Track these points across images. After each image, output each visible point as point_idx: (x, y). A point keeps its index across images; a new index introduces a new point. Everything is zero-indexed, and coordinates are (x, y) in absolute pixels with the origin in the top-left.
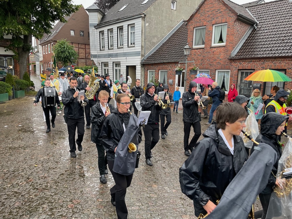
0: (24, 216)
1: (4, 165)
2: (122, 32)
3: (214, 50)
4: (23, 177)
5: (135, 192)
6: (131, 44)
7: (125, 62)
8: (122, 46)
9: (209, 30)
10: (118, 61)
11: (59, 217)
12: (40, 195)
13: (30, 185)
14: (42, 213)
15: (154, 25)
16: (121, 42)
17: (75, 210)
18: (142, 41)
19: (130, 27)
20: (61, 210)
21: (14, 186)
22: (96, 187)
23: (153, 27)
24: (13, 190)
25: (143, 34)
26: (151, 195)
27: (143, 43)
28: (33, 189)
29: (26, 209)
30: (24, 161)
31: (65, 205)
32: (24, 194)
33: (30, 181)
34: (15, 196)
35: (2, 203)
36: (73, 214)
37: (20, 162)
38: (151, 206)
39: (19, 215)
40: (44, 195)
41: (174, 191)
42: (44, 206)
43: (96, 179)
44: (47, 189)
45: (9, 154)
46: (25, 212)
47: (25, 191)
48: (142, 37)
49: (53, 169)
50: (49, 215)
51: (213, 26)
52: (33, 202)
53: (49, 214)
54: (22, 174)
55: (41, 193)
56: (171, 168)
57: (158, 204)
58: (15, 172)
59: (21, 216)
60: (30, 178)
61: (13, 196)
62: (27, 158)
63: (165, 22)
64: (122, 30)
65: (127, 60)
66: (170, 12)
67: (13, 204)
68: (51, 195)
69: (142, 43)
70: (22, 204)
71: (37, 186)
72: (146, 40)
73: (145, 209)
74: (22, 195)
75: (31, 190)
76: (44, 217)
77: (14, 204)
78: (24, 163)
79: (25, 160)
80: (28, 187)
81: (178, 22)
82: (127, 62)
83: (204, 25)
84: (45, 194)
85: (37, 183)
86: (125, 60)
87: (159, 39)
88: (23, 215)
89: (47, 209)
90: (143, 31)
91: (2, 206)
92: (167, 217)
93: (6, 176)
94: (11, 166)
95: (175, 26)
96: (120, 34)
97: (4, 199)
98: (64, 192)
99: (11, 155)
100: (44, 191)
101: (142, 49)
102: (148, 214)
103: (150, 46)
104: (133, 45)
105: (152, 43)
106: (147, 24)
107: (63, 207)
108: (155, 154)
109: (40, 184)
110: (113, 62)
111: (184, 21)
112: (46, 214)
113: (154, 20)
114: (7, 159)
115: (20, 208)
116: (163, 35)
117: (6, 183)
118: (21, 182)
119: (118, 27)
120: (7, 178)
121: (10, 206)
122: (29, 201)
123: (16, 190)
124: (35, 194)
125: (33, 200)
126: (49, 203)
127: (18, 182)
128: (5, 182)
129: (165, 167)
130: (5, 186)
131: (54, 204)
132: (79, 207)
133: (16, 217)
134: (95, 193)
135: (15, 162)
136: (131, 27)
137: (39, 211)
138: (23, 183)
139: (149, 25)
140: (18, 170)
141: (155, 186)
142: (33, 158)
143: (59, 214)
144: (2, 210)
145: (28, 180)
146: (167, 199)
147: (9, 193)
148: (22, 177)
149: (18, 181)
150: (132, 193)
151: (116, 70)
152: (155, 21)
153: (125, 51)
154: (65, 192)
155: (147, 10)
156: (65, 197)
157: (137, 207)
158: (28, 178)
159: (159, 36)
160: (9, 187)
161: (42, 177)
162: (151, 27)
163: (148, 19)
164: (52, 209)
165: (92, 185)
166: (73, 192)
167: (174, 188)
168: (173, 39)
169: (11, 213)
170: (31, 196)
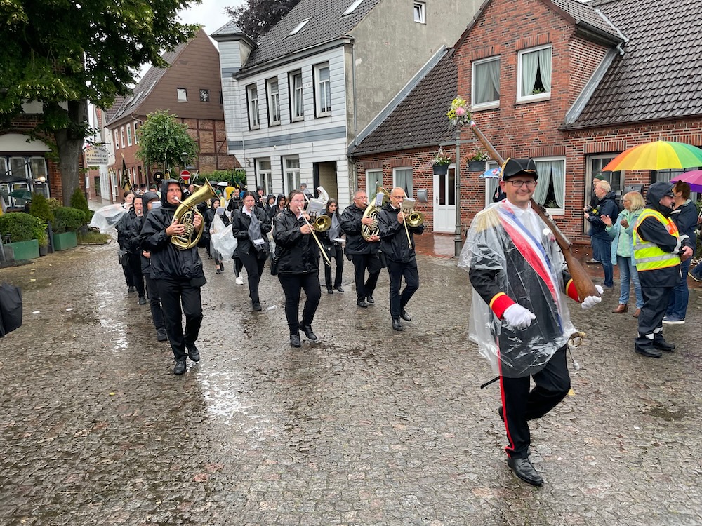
0: (90, 504)
1: (35, 395)
2: (300, 84)
3: (522, 110)
4: (82, 419)
5: (354, 442)
6: (323, 110)
7: (311, 155)
8: (301, 118)
9: (509, 63)
10: (293, 153)
11: (173, 503)
12: (127, 458)
13: (102, 437)
14: (132, 496)
15: (375, 61)
16: (298, 107)
17: (212, 486)
18: (348, 102)
19: (318, 71)
20: (178, 487)
21: (63, 440)
22: (259, 433)
23: (371, 66)
24: (59, 450)
25: (350, 84)
26: (392, 446)
27: (351, 105)
28: (109, 445)
29: (93, 489)
30: (83, 384)
31: (187, 476)
32: (87, 456)
33: (101, 427)
34: (65, 462)
35: (36, 478)
36: (208, 495)
37: (73, 387)
38: (395, 470)
39: (76, 502)
40: (136, 457)
41: (447, 435)
42: (137, 480)
43: (258, 417)
44: (142, 444)
45: (47, 371)
46: (92, 495)
47: (88, 449)
48: (347, 93)
49: (154, 399)
50: (149, 500)
51: (517, 54)
52: (109, 473)
53: (150, 496)
54: (81, 412)
55: (127, 454)
56: (437, 387)
57: (413, 466)
58: (63, 409)
59: (81, 504)
60: (99, 422)
61: (61, 461)
62: (91, 379)
63: (400, 54)
64: (298, 78)
65: (315, 149)
66: (411, 31)
67: (62, 479)
68: (153, 457)
69: (347, 106)
70: (84, 477)
71: (117, 438)
72: (358, 100)
73: (381, 478)
74: (82, 460)
75: (104, 447)
76: (139, 505)
77: (64, 480)
78: (84, 388)
79: (85, 382)
80: (95, 440)
81: (431, 52)
82: (315, 154)
83: (495, 53)
84: (136, 454)
85: (117, 431)
86: (310, 150)
87: (389, 95)
88: (87, 502)
89: (145, 487)
90: (350, 78)
91: (35, 485)
92: (436, 494)
93: (43, 418)
94: (54, 397)
95: (426, 61)
96: (296, 89)
97: (39, 470)
98: (182, 447)
99: (52, 374)
100: (135, 448)
101: (349, 121)
102: (389, 489)
103: (368, 113)
104: (327, 113)
105: (372, 106)
106: (358, 61)
107: (181, 481)
108: (395, 357)
109: (124, 434)
110: (281, 157)
111: (448, 49)
112: (143, 498)
113: (373, 50)
114: (44, 383)
115: (78, 488)
116: (398, 84)
117: (42, 435)
118: (78, 431)
119: (289, 73)
120: (45, 424)
121: (53, 484)
122: (99, 471)
123: (67, 448)
124: (112, 455)
125: (109, 468)
126: (148, 472)
127: (72, 432)
128: (41, 431)
129: (423, 384)
130: (41, 441)
131: (159, 475)
132: (223, 479)
133: (70, 508)
134: (256, 446)
135: (63, 389)
136: (320, 70)
137: (124, 491)
138: (83, 433)
139: (363, 62)
140: (70, 406)
141: (401, 427)
142: (105, 377)
143: (174, 497)
144: (36, 493)
145: (96, 425)
146: (433, 454)
147: (50, 456)
148: (80, 420)
149: (71, 430)
150: (347, 444)
151: (290, 175)
152: (378, 53)
153: (308, 129)
154: (185, 447)
155: (357, 27)
156: (186, 458)
157: (361, 473)
158: (94, 422)
159: (388, 88)
160: (51, 442)
161: (129, 418)
162: (368, 68)
163: (359, 48)
164: (155, 486)
165: (250, 430)
166: (203, 446)
167: (447, 430)
168: (421, 92)
169: (57, 499)
170: (104, 461)
